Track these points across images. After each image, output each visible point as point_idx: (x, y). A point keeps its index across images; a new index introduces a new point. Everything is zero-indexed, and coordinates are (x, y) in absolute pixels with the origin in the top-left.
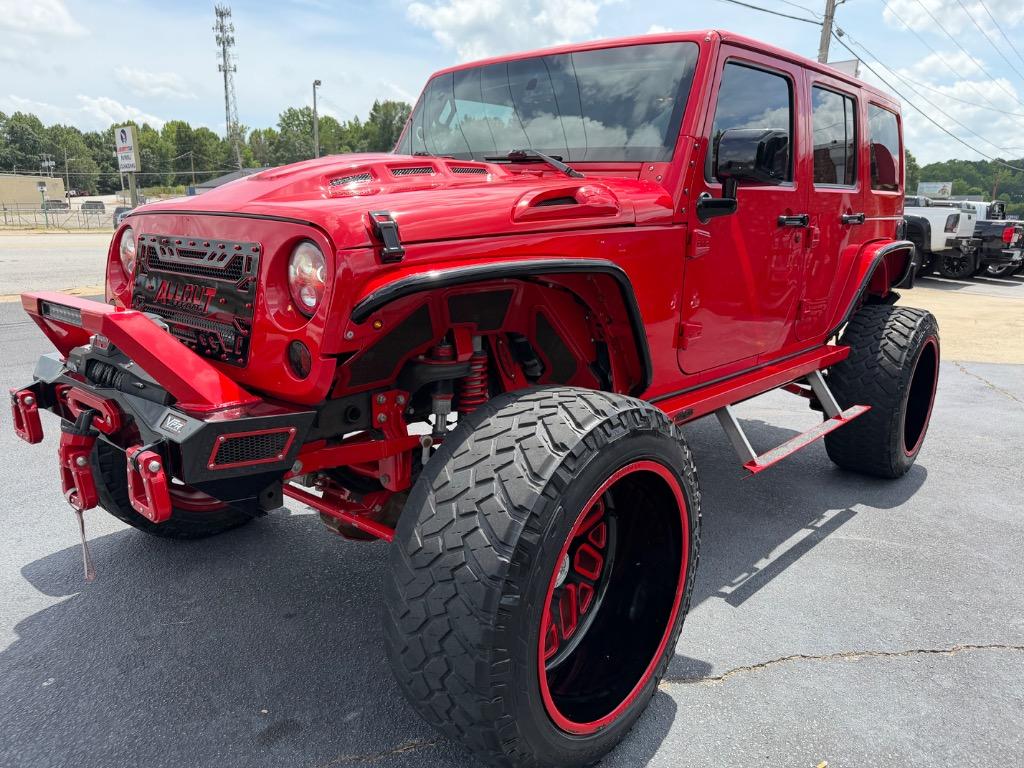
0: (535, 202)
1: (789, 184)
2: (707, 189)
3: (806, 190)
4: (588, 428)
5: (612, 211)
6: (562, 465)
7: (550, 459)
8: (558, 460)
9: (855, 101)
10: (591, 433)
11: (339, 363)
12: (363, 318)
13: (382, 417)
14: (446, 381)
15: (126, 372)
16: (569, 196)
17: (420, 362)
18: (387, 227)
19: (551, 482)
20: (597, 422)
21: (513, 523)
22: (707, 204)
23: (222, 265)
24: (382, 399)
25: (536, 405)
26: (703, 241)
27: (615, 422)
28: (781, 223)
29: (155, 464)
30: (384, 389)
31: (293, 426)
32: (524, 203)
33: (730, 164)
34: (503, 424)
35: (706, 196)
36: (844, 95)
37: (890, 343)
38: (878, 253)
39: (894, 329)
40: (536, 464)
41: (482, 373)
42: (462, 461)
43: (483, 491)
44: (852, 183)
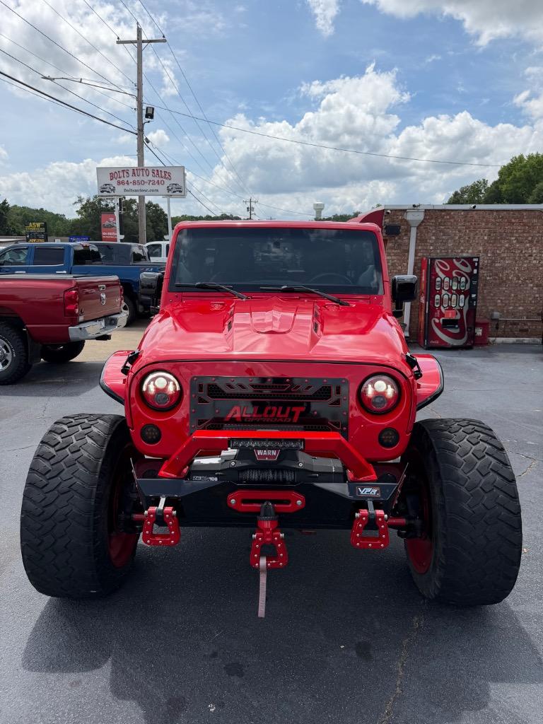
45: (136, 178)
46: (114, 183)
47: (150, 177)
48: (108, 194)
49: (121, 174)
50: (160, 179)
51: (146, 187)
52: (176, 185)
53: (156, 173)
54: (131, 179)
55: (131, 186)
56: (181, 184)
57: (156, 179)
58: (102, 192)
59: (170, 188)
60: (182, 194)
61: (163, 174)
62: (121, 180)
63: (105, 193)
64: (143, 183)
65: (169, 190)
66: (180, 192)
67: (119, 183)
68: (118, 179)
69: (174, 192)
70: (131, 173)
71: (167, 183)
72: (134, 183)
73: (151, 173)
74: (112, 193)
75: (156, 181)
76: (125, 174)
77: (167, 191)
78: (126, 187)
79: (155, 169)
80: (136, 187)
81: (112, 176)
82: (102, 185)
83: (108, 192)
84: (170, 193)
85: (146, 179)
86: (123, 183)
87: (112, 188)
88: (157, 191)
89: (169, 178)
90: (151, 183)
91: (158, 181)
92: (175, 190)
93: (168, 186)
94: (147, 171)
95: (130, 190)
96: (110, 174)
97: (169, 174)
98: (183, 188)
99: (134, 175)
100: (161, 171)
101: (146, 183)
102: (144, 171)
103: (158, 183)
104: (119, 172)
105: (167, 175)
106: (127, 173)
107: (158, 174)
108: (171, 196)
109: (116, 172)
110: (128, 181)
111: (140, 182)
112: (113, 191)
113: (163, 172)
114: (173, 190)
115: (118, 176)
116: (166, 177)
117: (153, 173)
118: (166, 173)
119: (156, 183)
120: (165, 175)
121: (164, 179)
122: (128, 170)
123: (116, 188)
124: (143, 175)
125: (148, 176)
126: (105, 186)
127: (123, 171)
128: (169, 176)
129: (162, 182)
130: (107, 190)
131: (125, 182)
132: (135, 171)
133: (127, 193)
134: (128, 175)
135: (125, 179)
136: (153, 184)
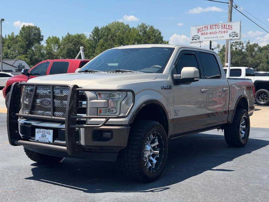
45: (212, 31)
46: (199, 34)
47: (220, 29)
48: (196, 41)
49: (204, 29)
50: (225, 30)
51: (217, 35)
52: (235, 32)
53: (223, 26)
54: (209, 31)
55: (209, 36)
56: (238, 32)
57: (223, 30)
58: (193, 40)
59: (231, 34)
60: (239, 37)
62: (203, 32)
63: (194, 41)
65: (230, 36)
66: (237, 36)
67: (202, 34)
68: (202, 32)
69: (233, 37)
70: (209, 27)
71: (230, 31)
72: (211, 33)
73: (221, 27)
74: (198, 40)
75: (223, 31)
76: (206, 28)
78: (206, 36)
79: (223, 24)
80: (212, 36)
81: (199, 30)
83: (196, 40)
85: (217, 30)
86: (204, 34)
87: (198, 37)
88: (223, 37)
89: (231, 29)
90: (220, 32)
91: (224, 31)
92: (234, 36)
93: (230, 33)
94: (218, 26)
95: (208, 38)
96: (198, 29)
97: (231, 26)
98: (239, 34)
99: (211, 29)
100: (226, 25)
101: (217, 33)
102: (217, 26)
103: (224, 32)
104: (202, 28)
105: (230, 27)
106: (207, 28)
107: (225, 27)
108: (231, 39)
109: (201, 28)
110: (207, 33)
111: (214, 33)
112: (199, 39)
113: (228, 25)
114: (233, 36)
115: (202, 30)
116: (229, 28)
117: (222, 26)
118: (229, 26)
119: (223, 32)
120: (229, 27)
121: (228, 30)
122: (208, 26)
123: (200, 37)
124: (216, 28)
125: (218, 29)
126: (194, 37)
127: (205, 27)
128: (231, 27)
129: (227, 31)
130: (195, 39)
131: (205, 33)
132: (212, 27)
133: (206, 39)
134: (207, 29)
135: (206, 32)
136: (221, 33)
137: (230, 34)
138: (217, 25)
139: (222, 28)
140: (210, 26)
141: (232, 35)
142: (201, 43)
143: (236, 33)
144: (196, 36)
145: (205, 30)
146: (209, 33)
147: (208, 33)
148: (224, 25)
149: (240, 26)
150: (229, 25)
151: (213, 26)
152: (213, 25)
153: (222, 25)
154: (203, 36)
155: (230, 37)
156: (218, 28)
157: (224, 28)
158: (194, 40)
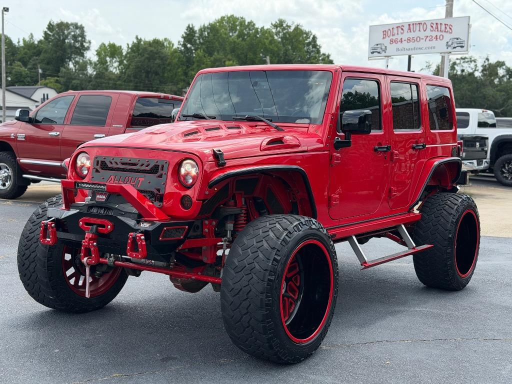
0: (268, 143)
1: (380, 131)
2: (338, 136)
3: (389, 132)
4: (295, 224)
5: (298, 146)
6: (287, 235)
7: (282, 233)
8: (285, 234)
9: (417, 85)
10: (295, 226)
11: (203, 202)
12: (211, 187)
13: (207, 230)
14: (231, 215)
15: (116, 209)
16: (279, 140)
17: (222, 207)
18: (220, 154)
19: (283, 240)
20: (297, 223)
21: (271, 252)
22: (338, 142)
23: (148, 168)
24: (207, 222)
25: (274, 218)
26: (337, 158)
27: (304, 223)
28: (376, 150)
29: (143, 237)
30: (208, 218)
31: (187, 225)
32: (265, 143)
33: (348, 124)
34: (264, 224)
35: (338, 139)
36: (411, 84)
37: (445, 212)
38: (436, 163)
39: (446, 205)
40: (278, 234)
41: (245, 214)
42: (249, 237)
43: (259, 245)
44: (419, 128)
45: (411, 35)
46: (386, 42)
47: (428, 33)
48: (379, 55)
49: (395, 31)
50: (439, 34)
51: (422, 44)
52: (457, 39)
53: (434, 26)
54: (405, 36)
55: (405, 45)
56: (463, 37)
57: (434, 34)
58: (373, 53)
59: (450, 43)
60: (465, 47)
61: (443, 27)
62: (394, 38)
64: (418, 39)
65: (448, 46)
66: (462, 47)
67: (392, 41)
68: (391, 37)
69: (455, 48)
70: (406, 28)
71: (447, 37)
72: (409, 40)
73: (429, 27)
74: (383, 54)
75: (434, 36)
76: (400, 29)
77: (446, 47)
78: (399, 45)
79: (435, 22)
80: (411, 45)
81: (385, 34)
82: (373, 45)
83: (379, 53)
84: (450, 49)
85: (422, 34)
86: (396, 41)
87: (383, 48)
88: (434, 48)
89: (450, 31)
90: (428, 38)
91: (437, 36)
92: (456, 45)
93: (448, 41)
94: (425, 25)
95: (404, 49)
96: (383, 32)
97: (450, 27)
98: (466, 42)
99: (409, 31)
100: (441, 24)
101: (422, 39)
102: (421, 26)
103: (437, 38)
104: (393, 28)
105: (448, 28)
106: (402, 29)
107: (437, 28)
108: (450, 52)
109: (389, 29)
110: (401, 39)
111: (415, 39)
112: (385, 51)
113: (443, 24)
114: (453, 46)
115: (392, 34)
116: (446, 31)
117: (432, 27)
118: (447, 26)
119: (433, 39)
120: (446, 28)
121: (444, 34)
122: (403, 26)
123: (387, 48)
124: (419, 30)
125: (425, 31)
126: (376, 46)
127: (398, 27)
128: (450, 29)
129: (441, 37)
130: (378, 51)
131: (398, 40)
132: (412, 27)
133: (399, 52)
134: (402, 32)
135: (399, 37)
136: (429, 40)
137: (447, 43)
138: (423, 23)
139: (432, 29)
140: (408, 26)
141: (452, 44)
142: (389, 60)
143: (459, 40)
144: (379, 46)
145: (398, 34)
146: (405, 40)
147: (403, 40)
148: (437, 24)
149: (467, 26)
150: (445, 24)
151: (415, 25)
152: (413, 24)
153: (433, 24)
154: (394, 46)
155: (448, 48)
156: (425, 29)
157: (436, 30)
158: (375, 53)
